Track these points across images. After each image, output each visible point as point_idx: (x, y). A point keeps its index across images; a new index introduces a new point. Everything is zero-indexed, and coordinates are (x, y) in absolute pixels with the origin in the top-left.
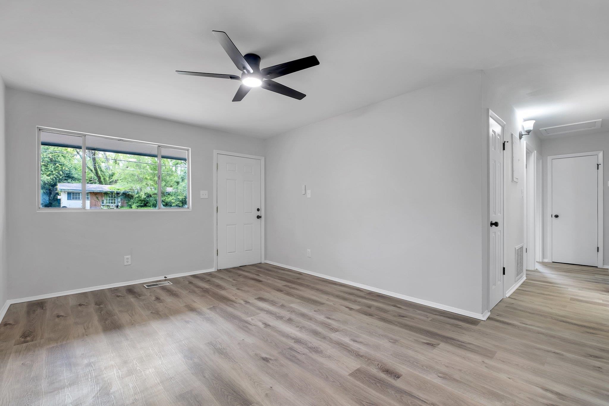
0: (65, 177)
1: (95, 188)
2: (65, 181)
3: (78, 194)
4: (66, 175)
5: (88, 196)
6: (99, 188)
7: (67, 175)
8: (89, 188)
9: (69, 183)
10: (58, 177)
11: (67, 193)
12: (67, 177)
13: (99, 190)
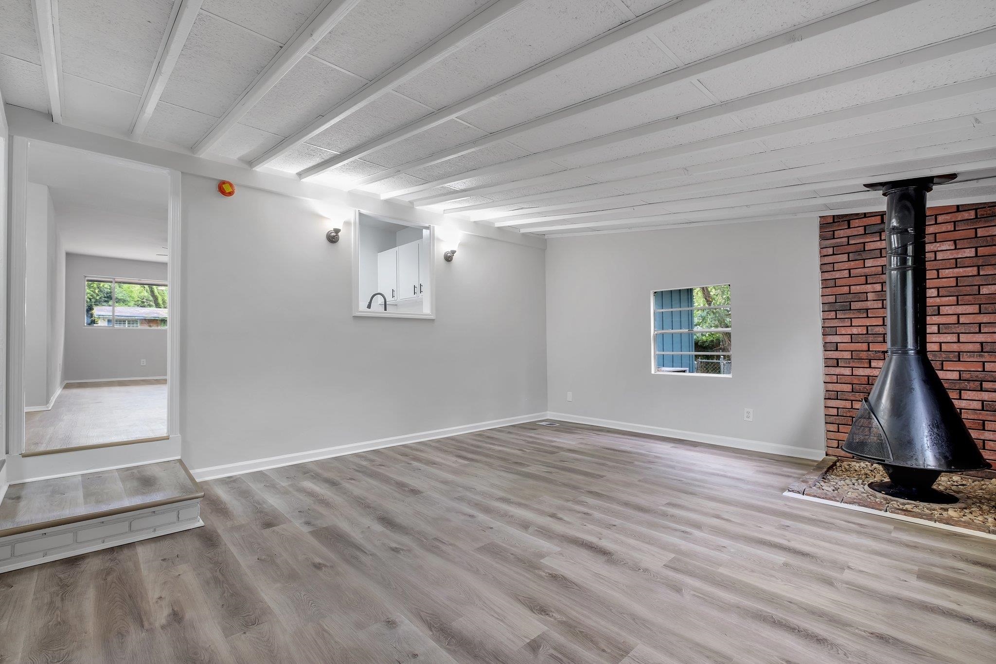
0: (105, 297)
1: (147, 314)
2: (105, 304)
3: (123, 321)
4: (105, 294)
5: (137, 324)
6: (154, 313)
7: (108, 295)
8: (139, 314)
9: (110, 306)
10: (94, 298)
11: (107, 320)
12: (107, 297)
13: (153, 316)
